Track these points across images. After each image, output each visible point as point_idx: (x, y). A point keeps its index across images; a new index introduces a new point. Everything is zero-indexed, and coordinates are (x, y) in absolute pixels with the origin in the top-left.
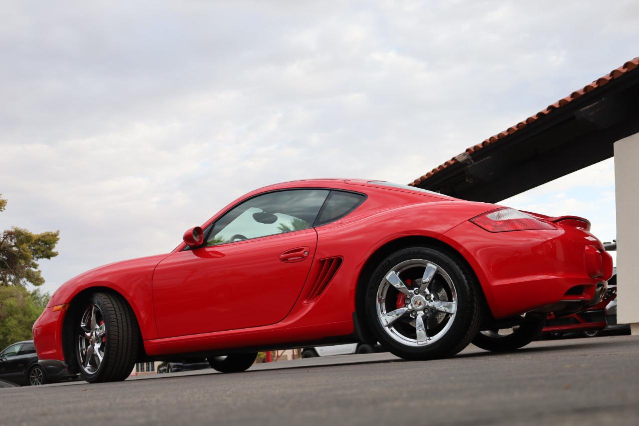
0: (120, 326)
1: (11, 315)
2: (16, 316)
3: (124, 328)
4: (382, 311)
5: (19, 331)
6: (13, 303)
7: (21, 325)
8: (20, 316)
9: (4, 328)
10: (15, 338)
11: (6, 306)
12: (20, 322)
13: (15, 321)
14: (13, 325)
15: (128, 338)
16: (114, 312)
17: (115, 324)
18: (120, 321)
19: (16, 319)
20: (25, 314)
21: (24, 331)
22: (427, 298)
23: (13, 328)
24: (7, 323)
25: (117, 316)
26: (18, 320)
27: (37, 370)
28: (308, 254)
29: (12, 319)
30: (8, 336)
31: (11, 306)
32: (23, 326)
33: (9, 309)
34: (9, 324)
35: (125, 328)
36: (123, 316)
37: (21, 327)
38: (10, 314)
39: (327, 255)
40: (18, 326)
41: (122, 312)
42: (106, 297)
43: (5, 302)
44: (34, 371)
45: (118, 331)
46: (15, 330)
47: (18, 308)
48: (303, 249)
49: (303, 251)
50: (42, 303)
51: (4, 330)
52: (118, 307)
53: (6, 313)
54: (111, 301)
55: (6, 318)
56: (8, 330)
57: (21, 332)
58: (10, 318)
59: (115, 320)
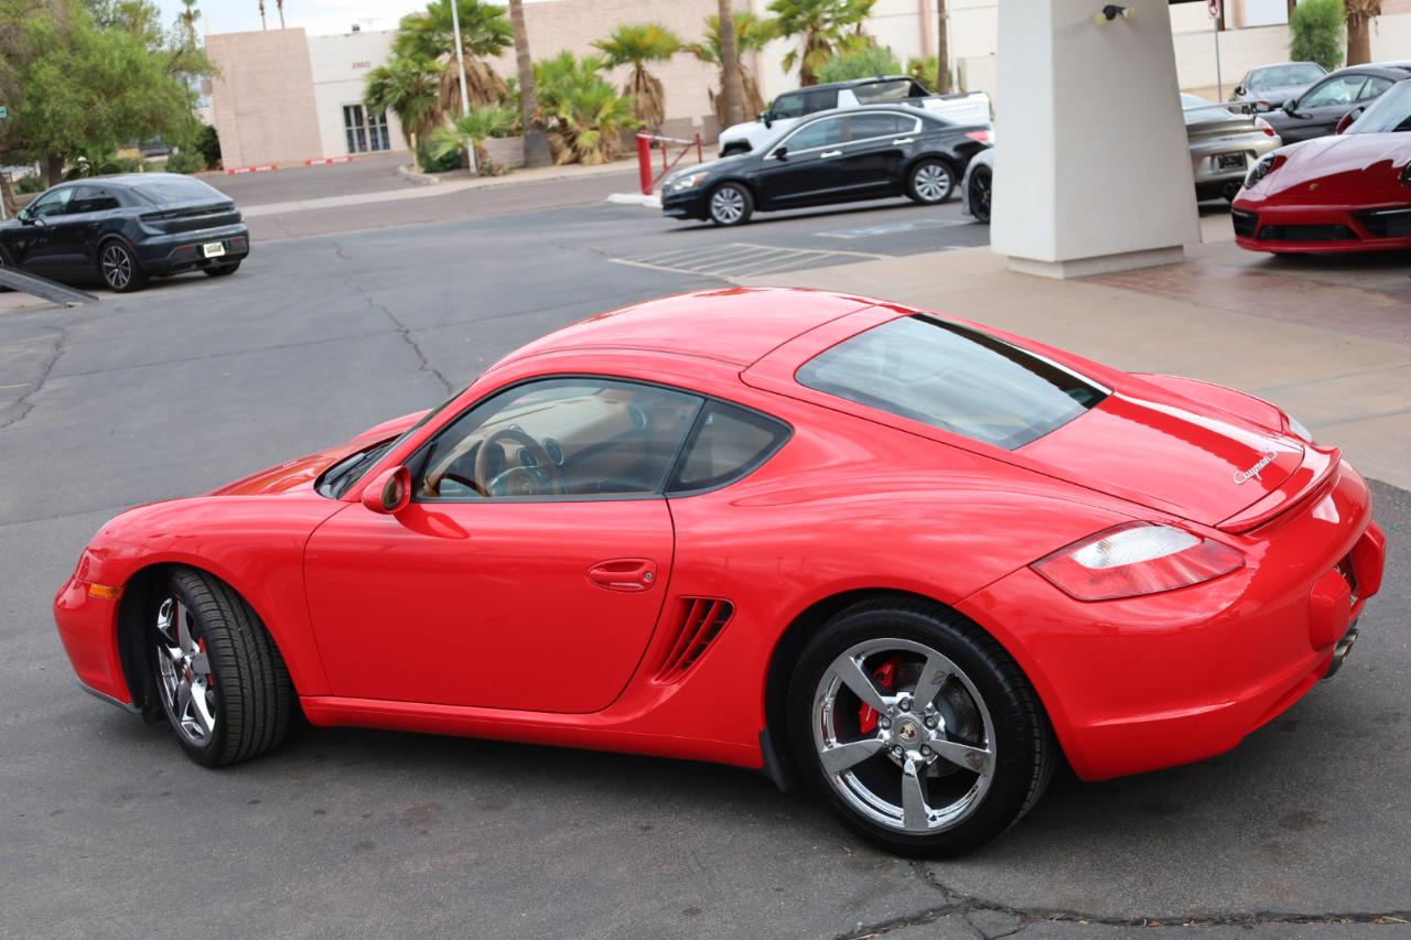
0: (243, 664)
1: (42, 53)
2: (52, 55)
3: (252, 666)
4: (826, 735)
5: (66, 91)
6: (41, 26)
7: (68, 77)
8: (62, 54)
9: (32, 85)
10: (58, 109)
11: (27, 31)
12: (65, 69)
13: (52, 67)
14: (49, 79)
15: (264, 684)
16: (224, 630)
17: (231, 661)
18: (241, 652)
19: (54, 63)
20: (74, 48)
21: (78, 91)
22: (929, 724)
23: (51, 85)
24: (35, 72)
25: (233, 641)
26: (59, 66)
27: (117, 250)
28: (655, 578)
29: (46, 64)
30: (44, 106)
31: (39, 33)
32: (73, 79)
33: (36, 40)
34: (41, 75)
35: (255, 666)
36: (248, 638)
37: (69, 81)
38: (40, 52)
39: (697, 591)
40: (62, 80)
41: (245, 627)
42: (200, 583)
43: (23, 21)
44: (110, 253)
45: (240, 674)
46: (57, 90)
47: (57, 35)
48: (641, 564)
49: (642, 569)
50: (110, 11)
51: (31, 90)
52: (234, 615)
53: (30, 49)
54: (216, 601)
55: (32, 61)
56: (40, 91)
57: (73, 95)
58: (40, 60)
59: (230, 651)
